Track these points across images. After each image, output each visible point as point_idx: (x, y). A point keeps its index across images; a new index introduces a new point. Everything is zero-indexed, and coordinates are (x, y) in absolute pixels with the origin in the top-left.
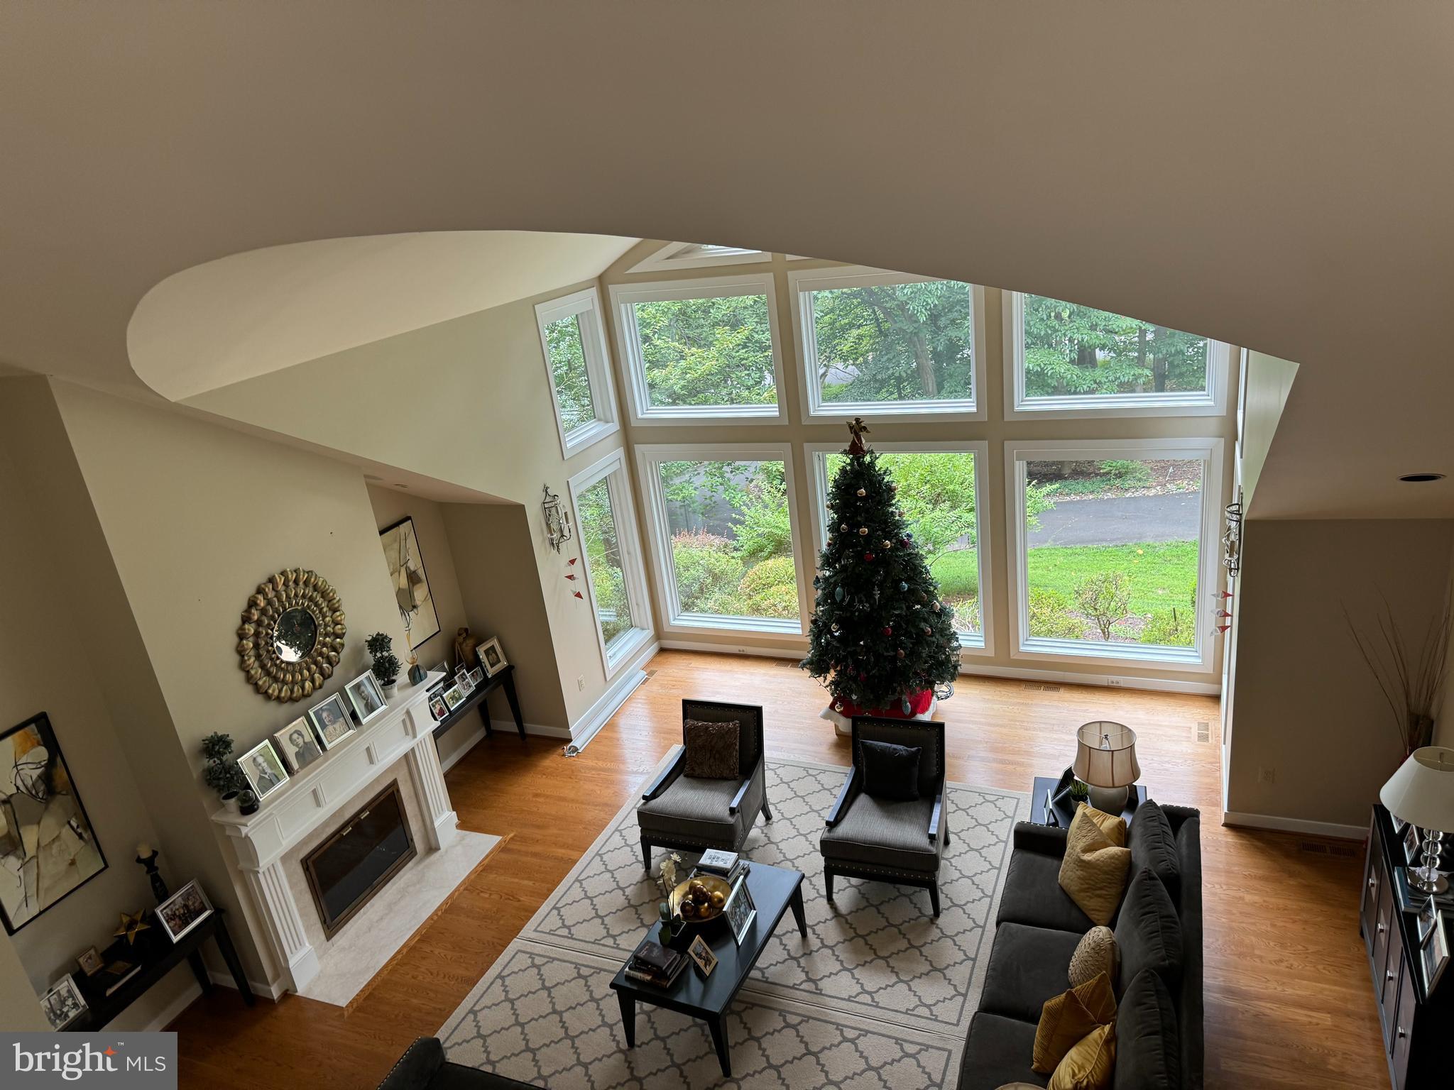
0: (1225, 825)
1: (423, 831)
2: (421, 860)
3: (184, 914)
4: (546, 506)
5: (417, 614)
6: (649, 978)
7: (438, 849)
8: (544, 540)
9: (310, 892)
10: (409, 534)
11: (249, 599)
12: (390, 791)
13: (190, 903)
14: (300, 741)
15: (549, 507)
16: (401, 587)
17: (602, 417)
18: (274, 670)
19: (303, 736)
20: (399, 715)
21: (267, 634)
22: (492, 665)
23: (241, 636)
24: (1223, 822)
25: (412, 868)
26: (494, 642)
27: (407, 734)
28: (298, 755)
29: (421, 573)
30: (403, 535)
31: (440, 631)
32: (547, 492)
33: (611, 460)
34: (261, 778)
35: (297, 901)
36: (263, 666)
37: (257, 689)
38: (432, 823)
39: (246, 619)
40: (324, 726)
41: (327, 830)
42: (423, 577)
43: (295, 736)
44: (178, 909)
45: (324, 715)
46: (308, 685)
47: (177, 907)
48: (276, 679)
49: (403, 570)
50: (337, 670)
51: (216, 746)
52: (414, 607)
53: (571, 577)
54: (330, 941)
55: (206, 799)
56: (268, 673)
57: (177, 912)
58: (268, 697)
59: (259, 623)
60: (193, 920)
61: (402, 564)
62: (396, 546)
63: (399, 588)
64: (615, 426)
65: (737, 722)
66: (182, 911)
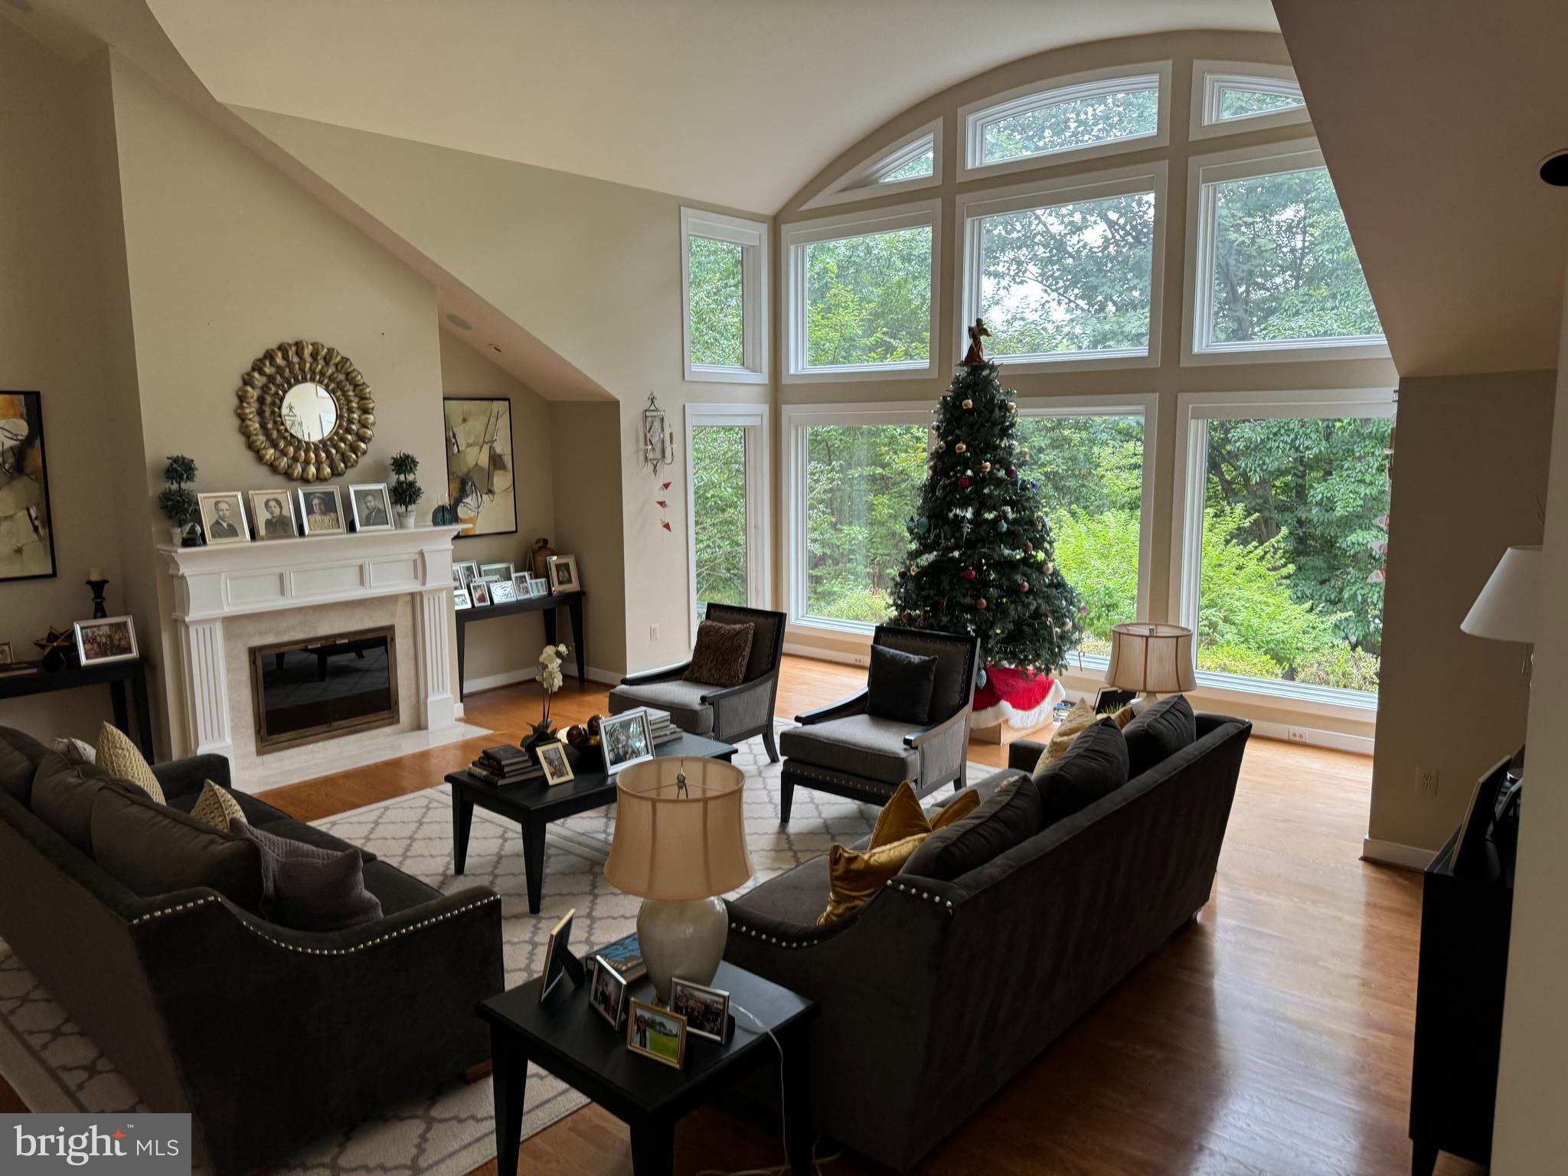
0: (1365, 859)
1: (415, 701)
2: (402, 732)
3: (105, 644)
4: (648, 414)
5: (492, 501)
6: (485, 773)
7: (426, 728)
8: (638, 451)
9: (250, 688)
10: (502, 415)
11: (267, 351)
12: (382, 634)
13: (117, 637)
14: (277, 511)
15: (651, 418)
16: (479, 463)
17: (751, 366)
18: (275, 434)
19: (281, 508)
20: (410, 551)
21: (277, 393)
22: (560, 583)
23: (247, 381)
24: (1361, 854)
25: (388, 735)
26: (570, 561)
27: (416, 577)
28: (268, 523)
29: (508, 460)
30: (494, 413)
31: (516, 531)
32: (652, 402)
33: (752, 411)
34: (217, 523)
35: (230, 688)
36: (263, 426)
37: (251, 446)
38: (426, 697)
39: (258, 366)
40: (310, 511)
41: (292, 633)
42: (509, 466)
43: (273, 504)
44: (100, 636)
45: (316, 501)
46: (312, 470)
47: (100, 633)
48: (275, 446)
49: (486, 449)
50: (350, 473)
51: (180, 469)
52: (490, 492)
53: (662, 504)
54: (261, 758)
55: (155, 525)
56: (268, 436)
57: (98, 639)
58: (260, 458)
59: (271, 379)
60: (113, 654)
61: (486, 440)
62: (484, 419)
63: (477, 464)
64: (763, 378)
65: (752, 624)
66: (104, 640)
